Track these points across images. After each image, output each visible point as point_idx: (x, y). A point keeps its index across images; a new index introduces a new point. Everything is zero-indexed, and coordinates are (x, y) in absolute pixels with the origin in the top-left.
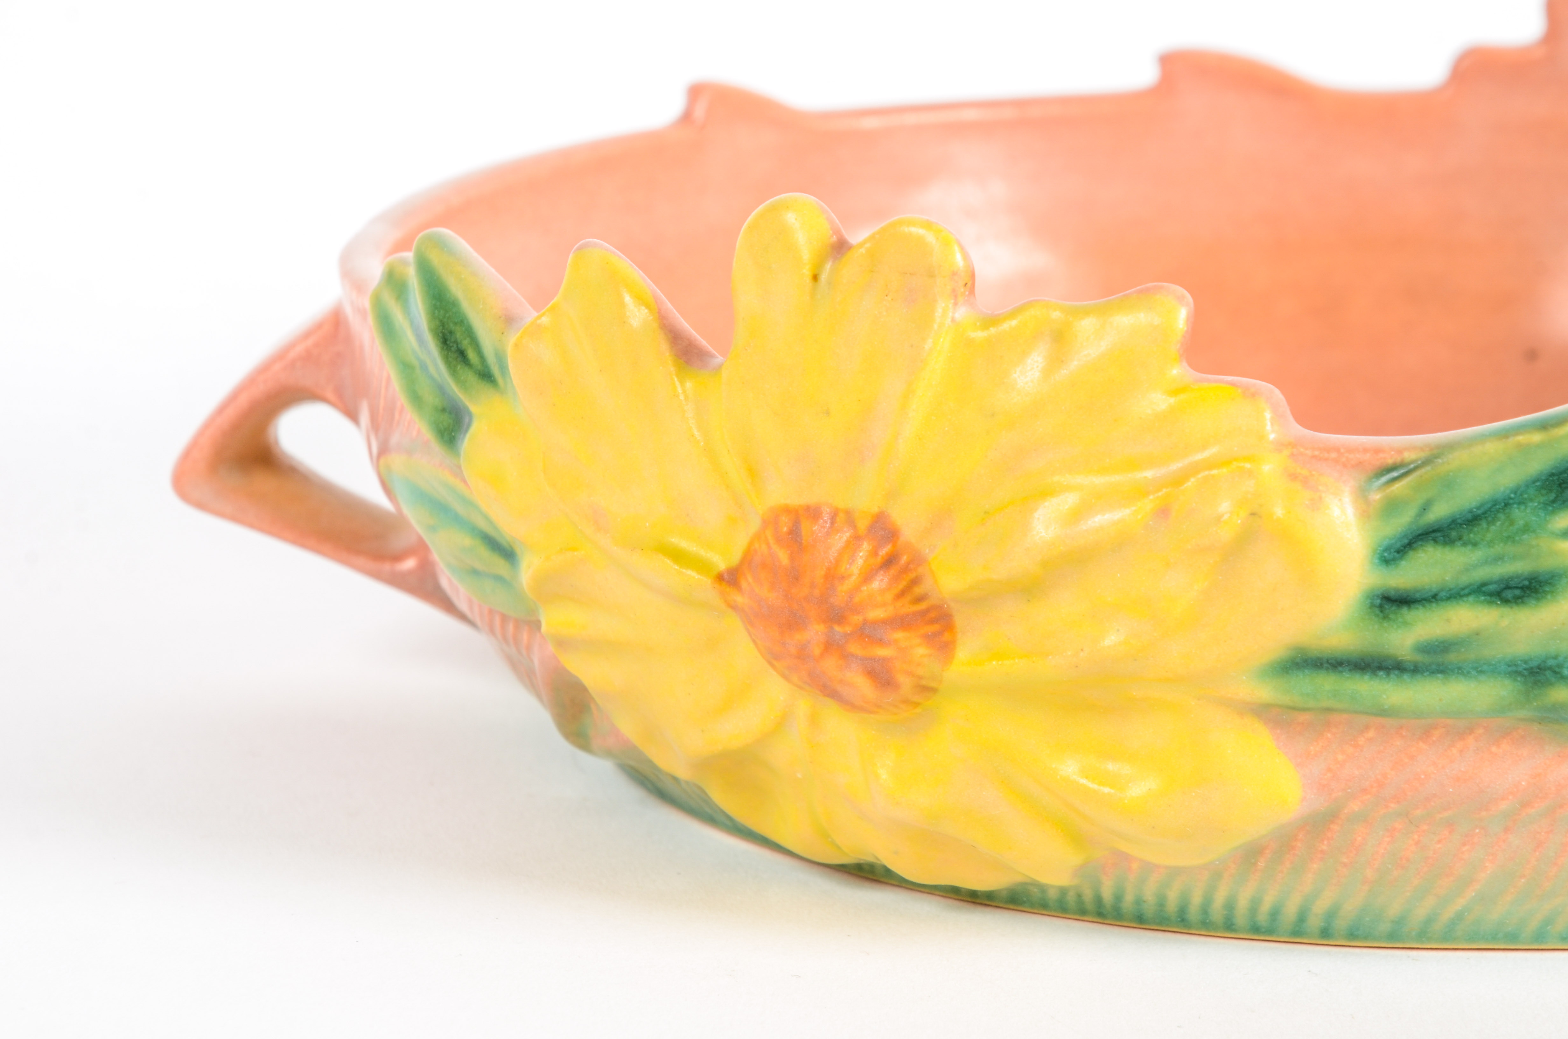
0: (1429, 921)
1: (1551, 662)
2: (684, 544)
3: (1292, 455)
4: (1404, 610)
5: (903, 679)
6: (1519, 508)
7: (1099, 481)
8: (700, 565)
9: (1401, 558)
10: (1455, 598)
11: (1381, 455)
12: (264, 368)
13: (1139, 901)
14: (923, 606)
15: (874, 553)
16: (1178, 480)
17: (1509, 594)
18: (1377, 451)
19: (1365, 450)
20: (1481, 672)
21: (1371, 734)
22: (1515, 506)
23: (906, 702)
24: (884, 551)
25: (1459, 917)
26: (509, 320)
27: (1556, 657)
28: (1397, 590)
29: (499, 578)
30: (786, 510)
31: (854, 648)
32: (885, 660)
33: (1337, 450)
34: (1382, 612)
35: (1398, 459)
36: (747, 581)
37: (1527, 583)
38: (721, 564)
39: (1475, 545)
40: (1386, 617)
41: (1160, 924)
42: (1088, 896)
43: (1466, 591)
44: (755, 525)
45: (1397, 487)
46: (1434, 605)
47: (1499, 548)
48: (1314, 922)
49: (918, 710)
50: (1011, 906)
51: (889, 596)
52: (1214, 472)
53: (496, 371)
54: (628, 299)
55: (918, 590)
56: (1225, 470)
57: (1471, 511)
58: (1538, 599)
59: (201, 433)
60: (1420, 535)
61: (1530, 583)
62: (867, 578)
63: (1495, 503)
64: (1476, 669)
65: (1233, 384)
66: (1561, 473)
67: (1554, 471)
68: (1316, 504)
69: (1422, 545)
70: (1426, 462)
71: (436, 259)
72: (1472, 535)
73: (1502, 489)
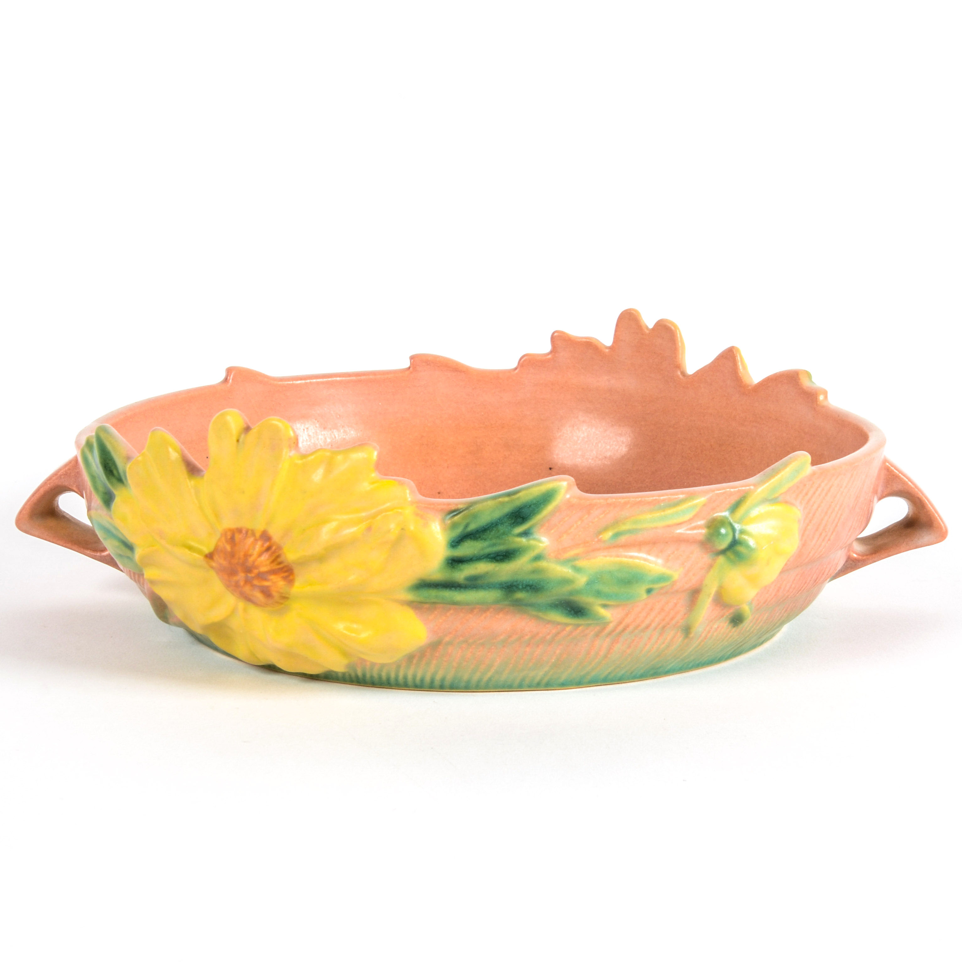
0: (479, 682)
1: (515, 584)
2: (193, 544)
3: (417, 507)
4: (460, 565)
5: (275, 594)
6: (501, 526)
7: (345, 517)
8: (199, 551)
9: (458, 545)
10: (479, 559)
11: (450, 506)
12: (50, 479)
13: (372, 677)
14: (281, 566)
15: (262, 546)
16: (374, 516)
17: (498, 558)
18: (449, 504)
19: (444, 504)
20: (490, 588)
21: (451, 612)
22: (500, 525)
23: (277, 602)
24: (267, 544)
25: (490, 680)
26: (128, 458)
27: (517, 581)
28: (457, 557)
29: (128, 558)
30: (230, 530)
31: (256, 582)
32: (268, 587)
33: (433, 504)
34: (452, 565)
35: (456, 507)
36: (216, 557)
37: (505, 554)
38: (206, 551)
39: (485, 540)
40: (453, 567)
41: (381, 685)
42: (353, 675)
43: (483, 557)
44: (218, 536)
45: (456, 518)
46: (471, 562)
47: (494, 541)
48: (437, 683)
49: (282, 606)
50: (326, 680)
51: (268, 562)
52: (388, 513)
53: (123, 478)
54: (170, 450)
55: (279, 560)
56: (391, 513)
57: (483, 527)
58: (509, 560)
59: (26, 504)
60: (465, 536)
61: (506, 554)
62: (260, 555)
63: (492, 524)
64: (488, 586)
65: (394, 480)
66: (516, 512)
67: (513, 512)
68: (426, 525)
69: (466, 540)
70: (467, 509)
71: (103, 436)
72: (484, 536)
73: (495, 518)
